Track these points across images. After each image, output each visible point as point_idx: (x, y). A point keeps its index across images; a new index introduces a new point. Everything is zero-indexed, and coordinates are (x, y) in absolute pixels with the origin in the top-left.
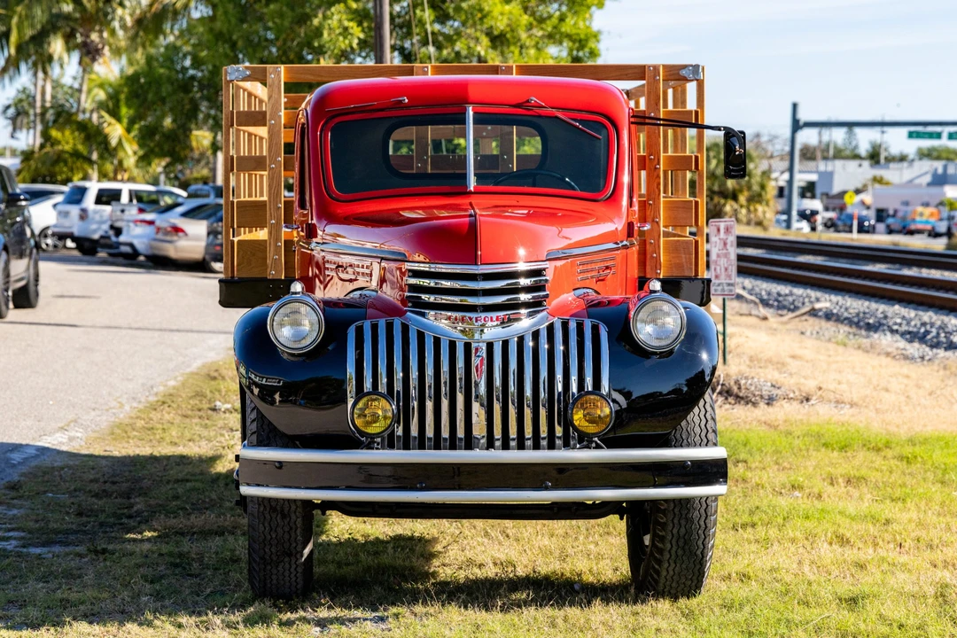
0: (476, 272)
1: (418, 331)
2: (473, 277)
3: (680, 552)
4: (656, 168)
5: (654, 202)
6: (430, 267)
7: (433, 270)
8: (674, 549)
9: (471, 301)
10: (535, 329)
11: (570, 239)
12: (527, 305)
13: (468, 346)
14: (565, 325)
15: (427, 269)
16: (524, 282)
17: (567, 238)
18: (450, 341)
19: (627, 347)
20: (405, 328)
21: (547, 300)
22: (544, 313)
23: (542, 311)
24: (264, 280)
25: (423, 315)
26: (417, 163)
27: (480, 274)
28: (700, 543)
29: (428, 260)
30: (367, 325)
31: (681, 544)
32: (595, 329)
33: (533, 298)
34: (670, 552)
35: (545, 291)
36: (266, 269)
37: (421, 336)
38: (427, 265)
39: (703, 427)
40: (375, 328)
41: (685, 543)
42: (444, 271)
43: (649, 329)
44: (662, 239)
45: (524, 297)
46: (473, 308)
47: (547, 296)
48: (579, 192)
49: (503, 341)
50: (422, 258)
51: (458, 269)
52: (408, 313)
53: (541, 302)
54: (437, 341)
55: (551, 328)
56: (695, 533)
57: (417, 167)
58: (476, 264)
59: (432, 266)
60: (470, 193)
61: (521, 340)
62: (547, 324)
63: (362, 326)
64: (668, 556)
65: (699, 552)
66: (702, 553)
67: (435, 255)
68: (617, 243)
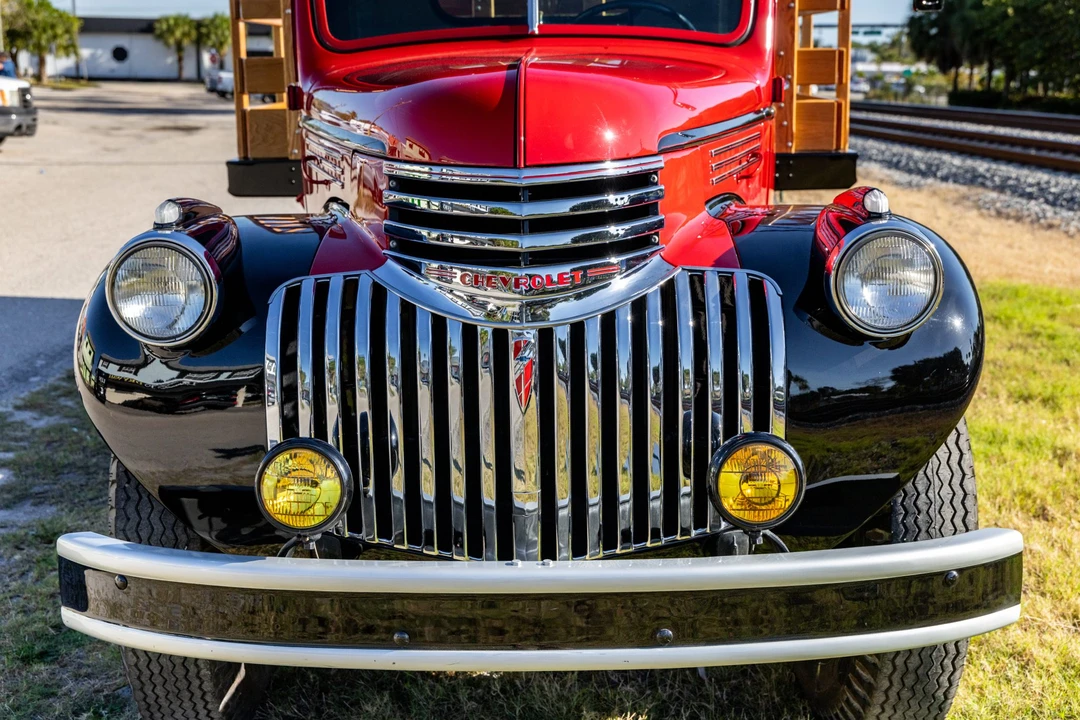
0: (517, 183)
1: (402, 300)
2: (510, 194)
3: (906, 694)
4: (789, 8)
5: (786, 53)
6: (430, 173)
7: (435, 178)
8: (895, 689)
9: (507, 242)
10: (637, 295)
11: (694, 109)
12: (620, 247)
13: (500, 337)
14: (697, 282)
15: (425, 176)
16: (617, 200)
17: (687, 106)
18: (464, 324)
19: (816, 323)
20: (379, 293)
21: (660, 231)
22: (656, 259)
23: (652, 253)
24: (286, 160)
25: (416, 268)
26: (477, 5)
27: (525, 188)
28: (944, 679)
29: (427, 158)
30: (308, 285)
31: (910, 680)
32: (757, 290)
33: (633, 231)
34: (886, 692)
35: (656, 214)
36: (287, 147)
37: (408, 312)
38: (426, 169)
39: (955, 466)
40: (322, 291)
41: (918, 679)
42: (457, 180)
43: (868, 294)
44: (795, 102)
45: (616, 230)
46: (511, 259)
47: (660, 224)
48: (694, 32)
49: (573, 326)
50: (414, 152)
51: (485, 176)
52: (389, 262)
53: (649, 237)
54: (439, 325)
55: (668, 292)
56: (937, 664)
57: (477, 10)
58: (515, 167)
59: (436, 170)
60: (533, 35)
61: (609, 321)
62: (662, 283)
63: (299, 288)
64: (883, 698)
65: (940, 694)
66: (946, 695)
67: (440, 147)
68: (758, 112)
